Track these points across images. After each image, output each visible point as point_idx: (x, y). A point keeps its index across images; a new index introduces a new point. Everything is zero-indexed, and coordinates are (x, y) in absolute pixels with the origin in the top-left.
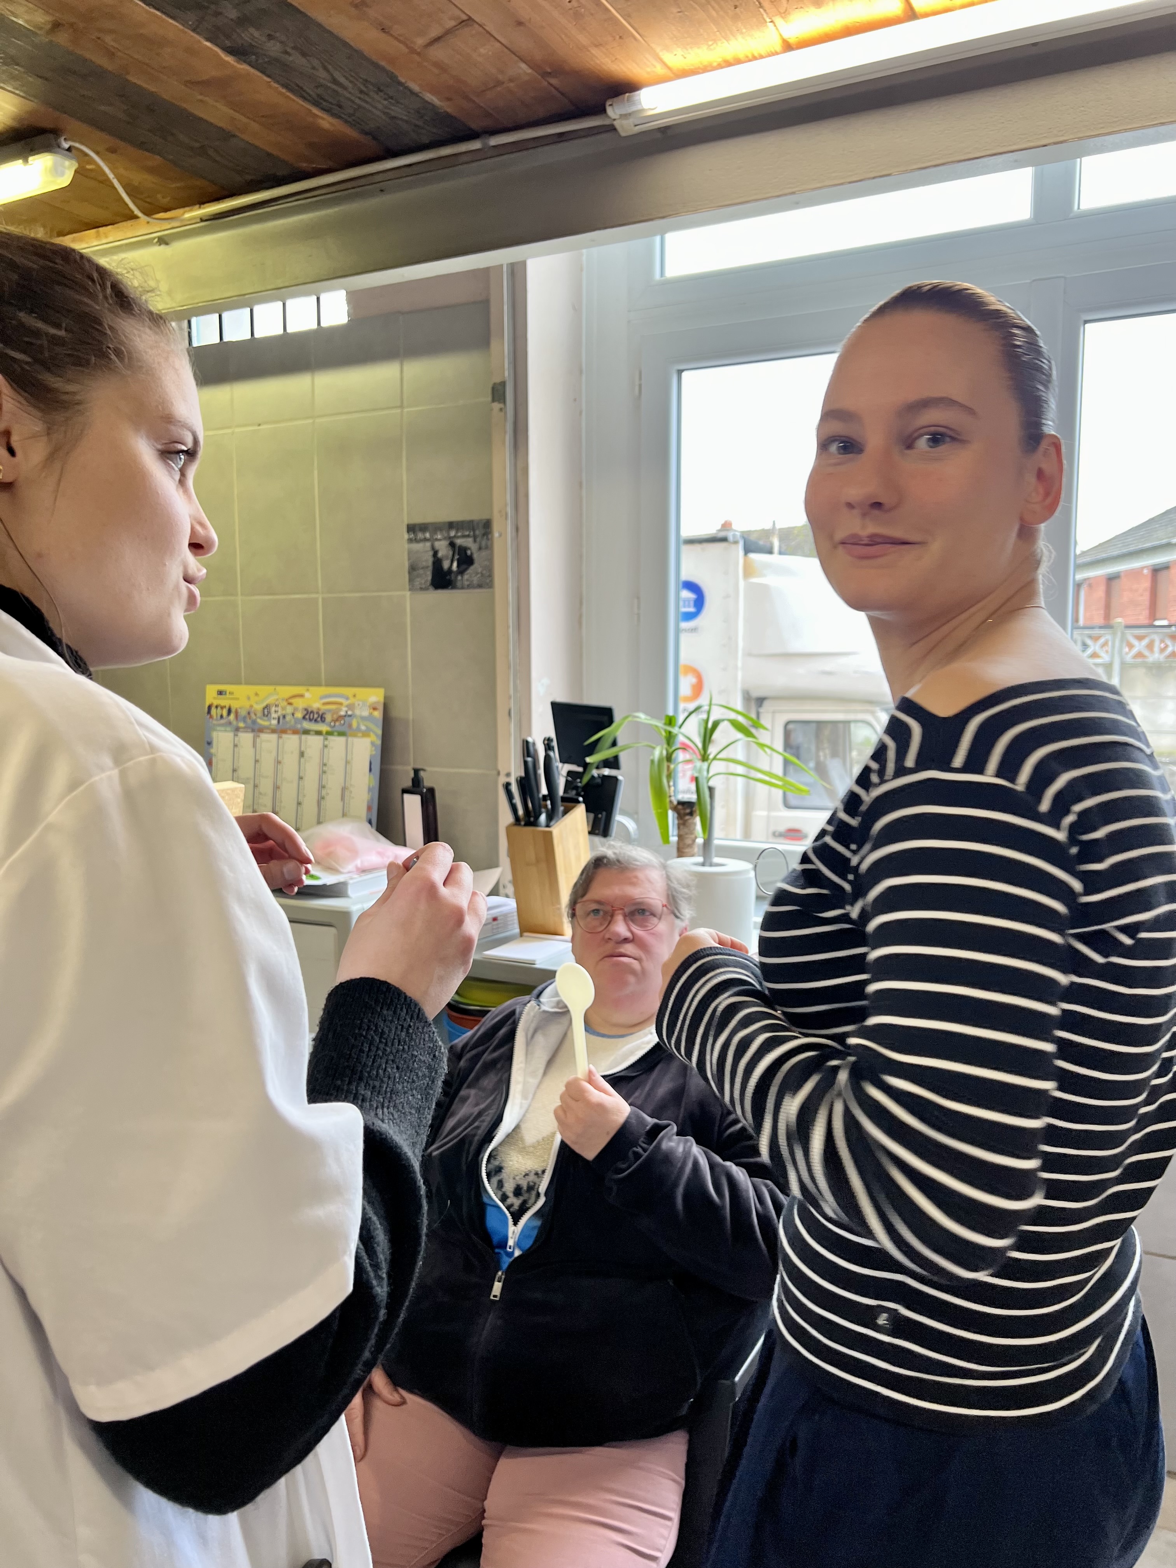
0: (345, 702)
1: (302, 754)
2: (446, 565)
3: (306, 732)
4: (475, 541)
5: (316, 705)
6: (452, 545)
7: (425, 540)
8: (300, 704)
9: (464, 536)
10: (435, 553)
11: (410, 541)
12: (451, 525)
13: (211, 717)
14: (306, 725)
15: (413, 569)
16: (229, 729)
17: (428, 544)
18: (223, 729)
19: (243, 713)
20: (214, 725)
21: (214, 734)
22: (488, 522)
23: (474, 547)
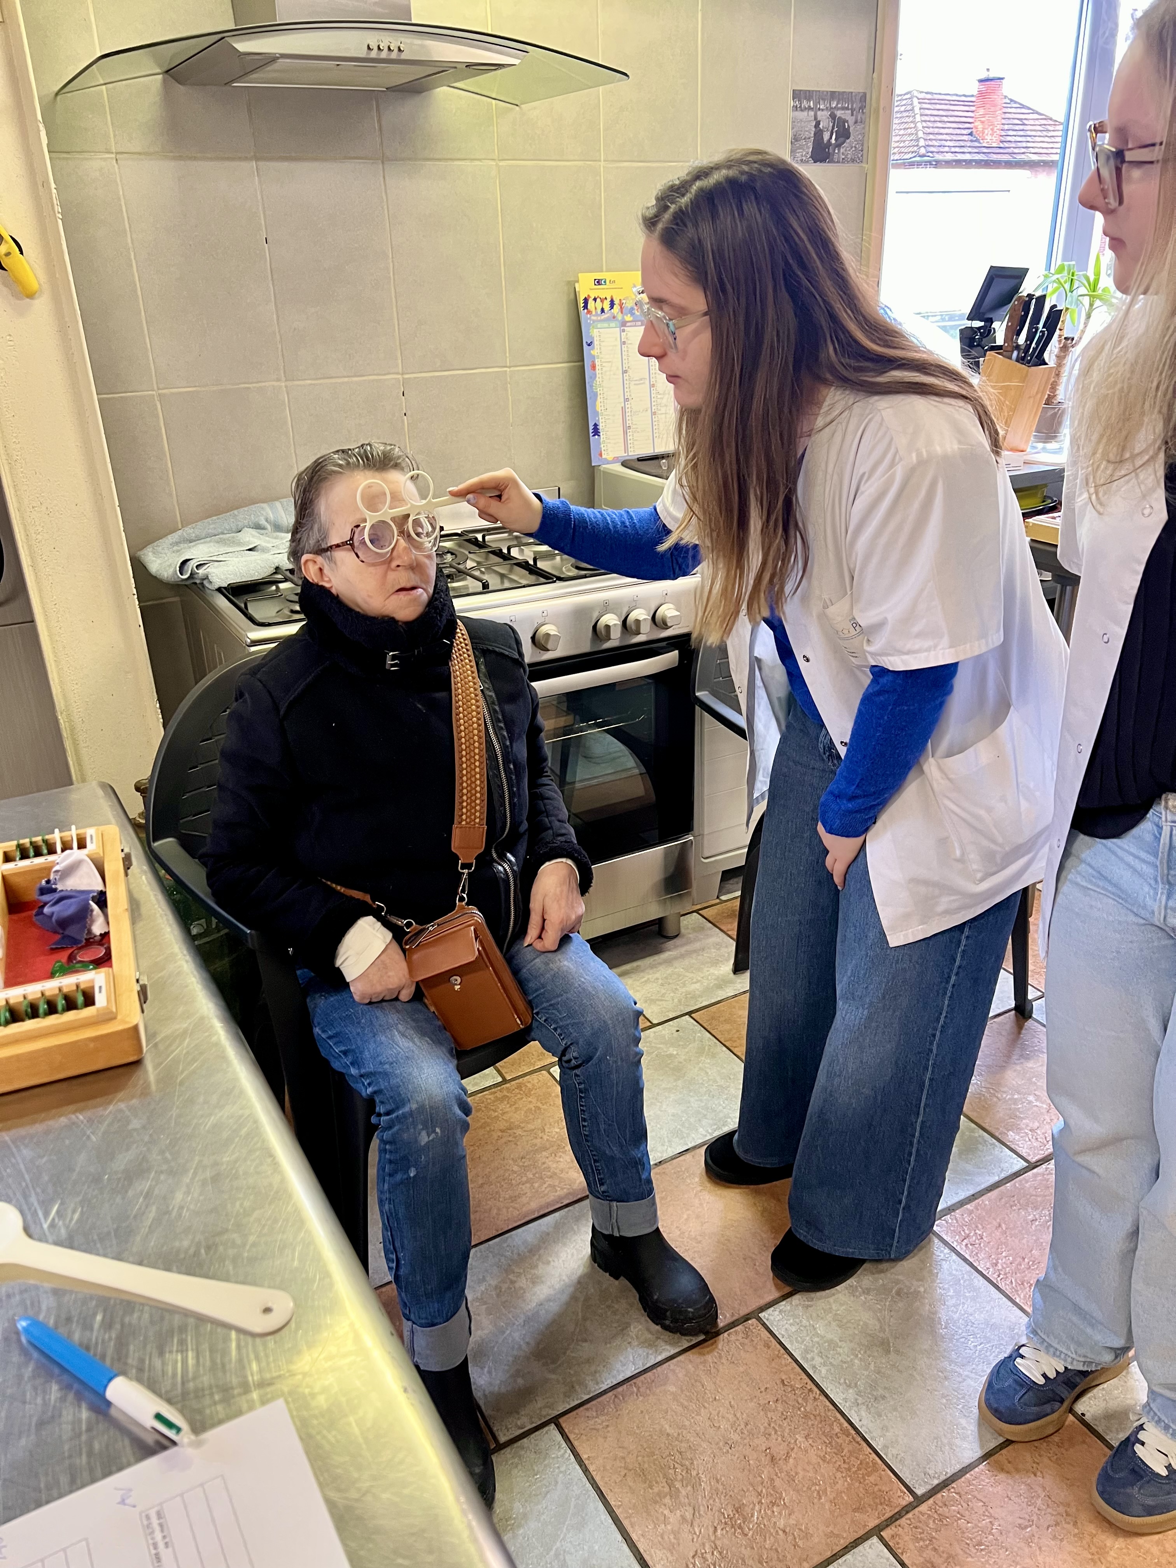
2: (826, 136)
6: (833, 116)
9: (843, 108)
10: (818, 124)
12: (833, 95)
13: (589, 312)
15: (795, 139)
16: (613, 324)
17: (812, 113)
18: (606, 325)
19: (629, 304)
20: (594, 321)
21: (595, 333)
22: (865, 94)
23: (851, 120)
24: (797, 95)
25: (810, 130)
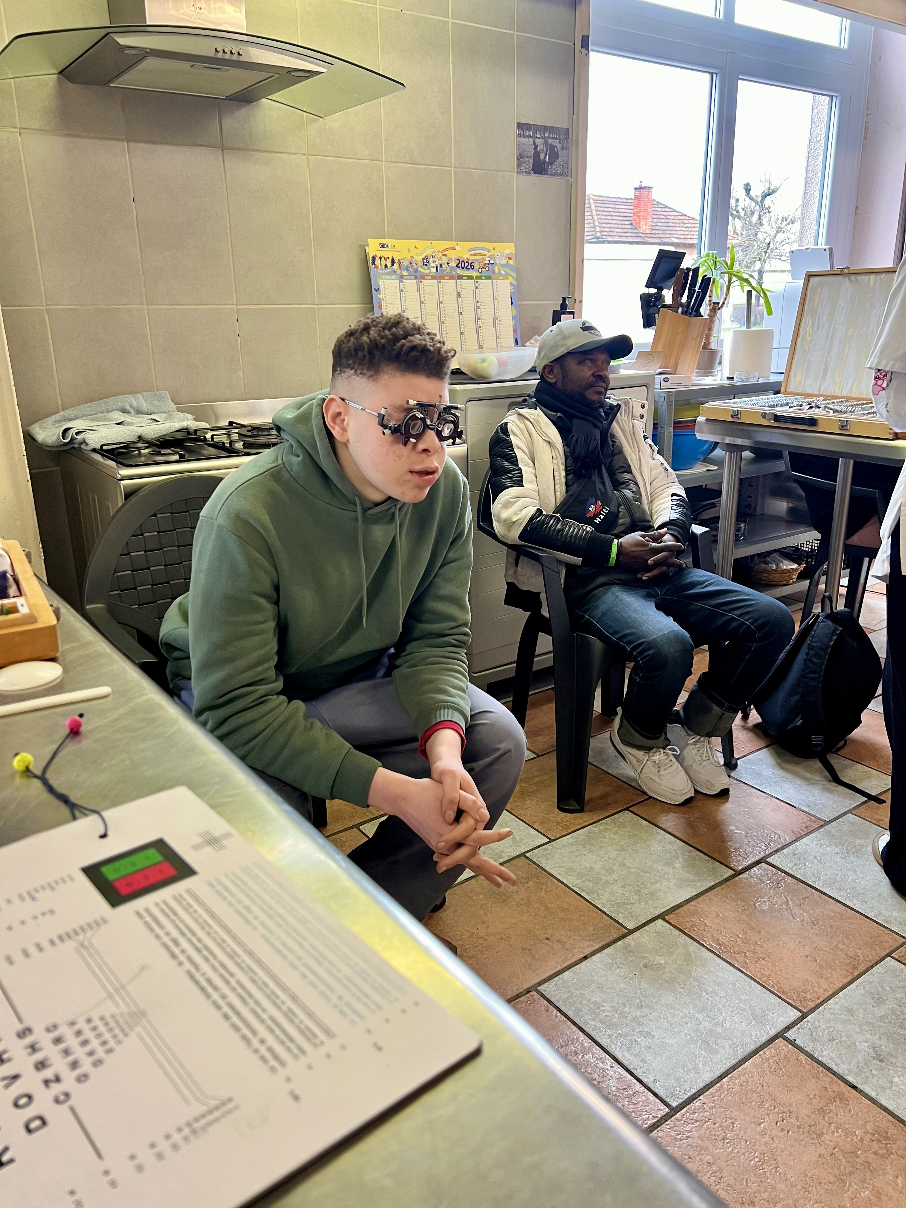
0: (488, 254)
1: (459, 295)
2: (542, 156)
3: (461, 277)
4: (560, 143)
5: (465, 256)
6: (546, 143)
8: (453, 255)
10: (536, 147)
11: (520, 135)
12: (546, 128)
13: (376, 267)
14: (459, 271)
15: (521, 157)
16: (393, 277)
17: (531, 140)
18: (389, 277)
20: (380, 274)
21: (381, 282)
22: (568, 130)
23: (559, 146)
24: (520, 126)
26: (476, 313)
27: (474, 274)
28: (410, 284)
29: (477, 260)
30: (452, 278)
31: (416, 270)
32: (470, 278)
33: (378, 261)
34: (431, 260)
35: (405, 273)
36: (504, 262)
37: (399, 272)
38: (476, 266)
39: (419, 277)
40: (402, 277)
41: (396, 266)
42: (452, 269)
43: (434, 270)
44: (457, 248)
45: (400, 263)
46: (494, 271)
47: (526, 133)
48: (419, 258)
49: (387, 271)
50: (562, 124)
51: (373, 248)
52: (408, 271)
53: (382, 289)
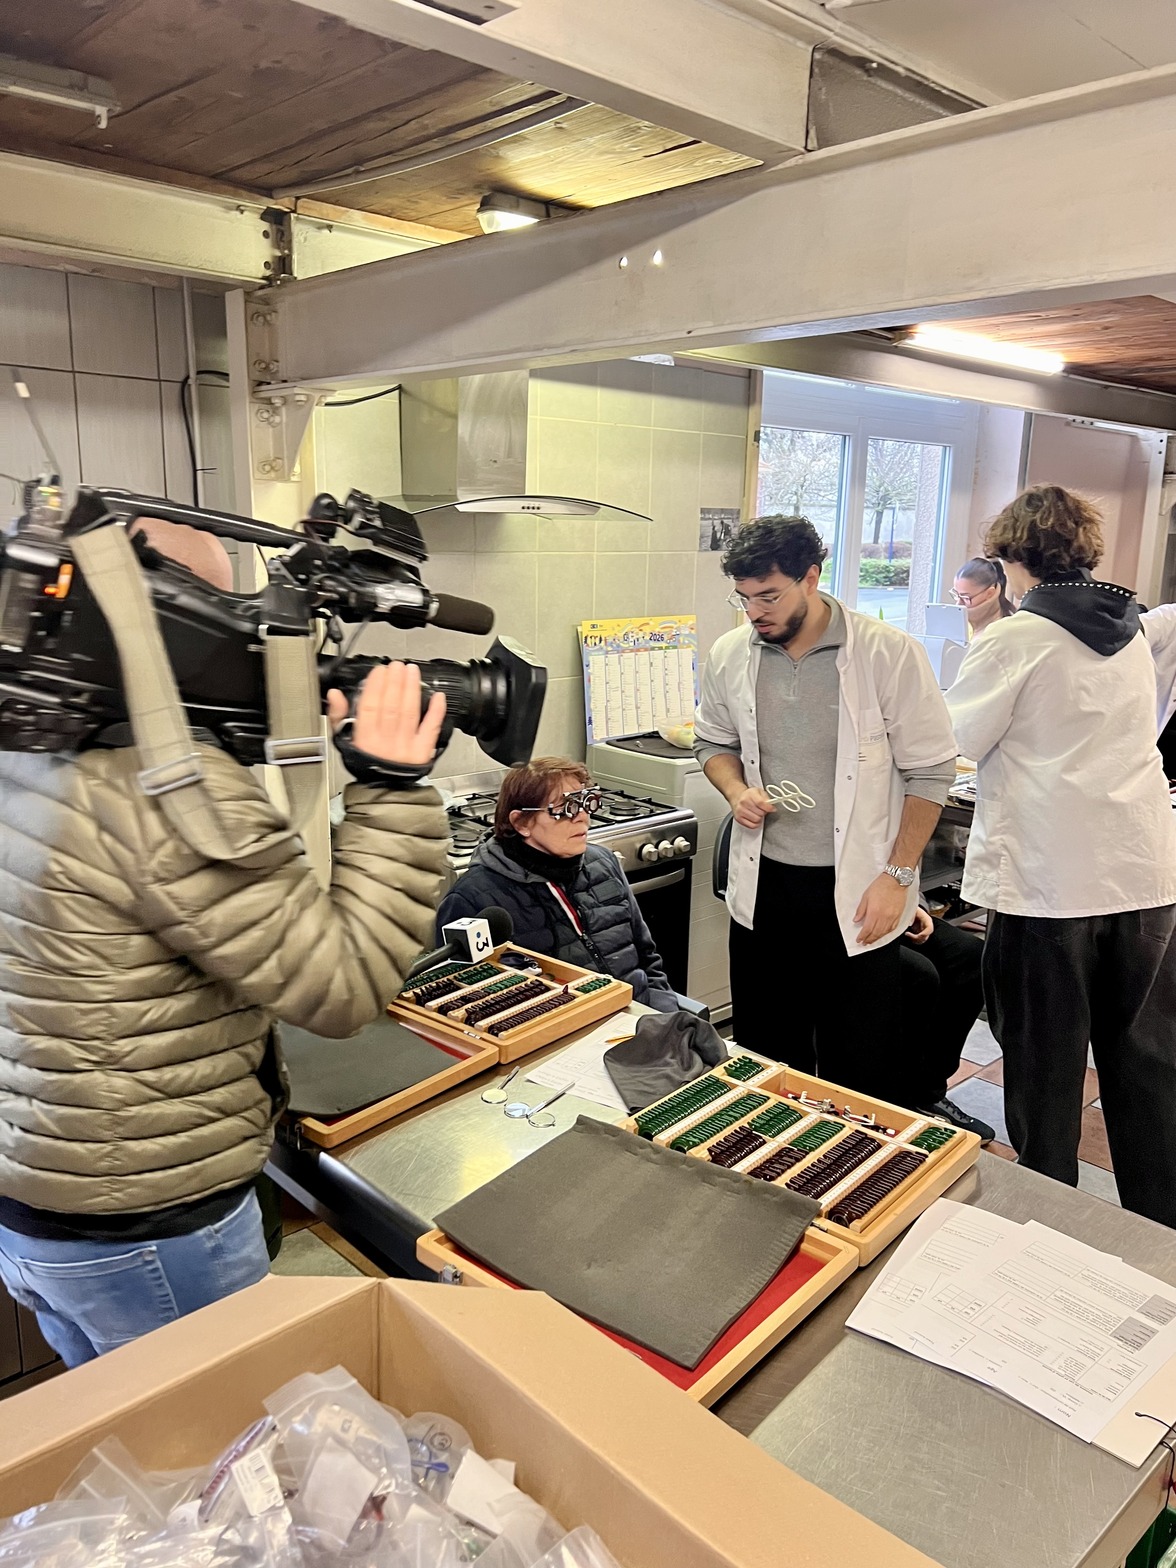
0: (675, 626)
1: (651, 664)
2: (718, 535)
3: (653, 649)
4: (733, 522)
5: (657, 630)
6: (722, 523)
7: (710, 519)
8: (647, 630)
9: (728, 519)
10: (714, 528)
11: (702, 519)
12: (723, 511)
13: (588, 645)
14: (653, 644)
15: (702, 537)
16: (601, 653)
17: (711, 521)
18: (597, 654)
19: (610, 640)
20: (590, 651)
21: (591, 658)
22: (739, 511)
23: (732, 525)
24: (703, 511)
25: (710, 533)
26: (664, 679)
27: (663, 644)
28: (614, 657)
29: (666, 632)
30: (646, 650)
31: (618, 646)
32: (661, 648)
33: (589, 640)
34: (630, 635)
35: (610, 649)
36: (687, 632)
37: (605, 648)
38: (666, 637)
39: (621, 651)
40: (607, 652)
41: (603, 642)
42: (647, 642)
43: (632, 644)
44: (651, 623)
45: (606, 640)
46: (679, 641)
47: (707, 516)
48: (621, 635)
49: (596, 648)
50: (735, 507)
51: (585, 629)
52: (612, 646)
53: (591, 665)
